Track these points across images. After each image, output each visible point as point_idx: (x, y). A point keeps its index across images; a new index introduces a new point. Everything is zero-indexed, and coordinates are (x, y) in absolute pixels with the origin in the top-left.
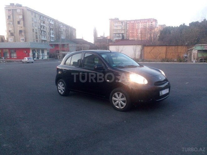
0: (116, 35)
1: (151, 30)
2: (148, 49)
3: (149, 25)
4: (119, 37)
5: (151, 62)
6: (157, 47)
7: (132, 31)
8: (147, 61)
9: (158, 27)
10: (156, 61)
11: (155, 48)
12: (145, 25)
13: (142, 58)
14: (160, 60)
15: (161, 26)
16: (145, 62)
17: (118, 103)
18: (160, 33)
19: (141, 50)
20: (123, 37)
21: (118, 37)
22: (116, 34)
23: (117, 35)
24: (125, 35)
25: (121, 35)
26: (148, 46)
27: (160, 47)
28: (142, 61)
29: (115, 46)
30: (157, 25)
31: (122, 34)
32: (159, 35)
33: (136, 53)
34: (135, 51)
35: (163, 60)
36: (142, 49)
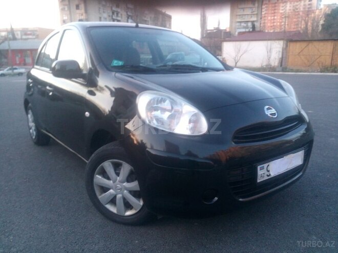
0: (240, 25)
1: (308, 15)
2: (296, 48)
3: (305, 5)
4: (247, 27)
5: (300, 72)
6: (316, 44)
7: (273, 18)
8: (292, 71)
9: (321, 9)
10: (310, 71)
11: (310, 45)
12: (297, 5)
13: (283, 64)
14: (319, 68)
15: (329, 6)
16: (288, 72)
17: (115, 197)
18: (324, 19)
19: (283, 50)
20: (254, 27)
21: (244, 27)
22: (241, 22)
23: (243, 24)
24: (257, 24)
25: (250, 24)
26: (296, 41)
27: (322, 44)
28: (283, 71)
29: (234, 43)
30: (320, 5)
31: (253, 22)
32: (322, 22)
33: (270, 55)
34: (270, 51)
35: (325, 69)
36: (285, 47)
